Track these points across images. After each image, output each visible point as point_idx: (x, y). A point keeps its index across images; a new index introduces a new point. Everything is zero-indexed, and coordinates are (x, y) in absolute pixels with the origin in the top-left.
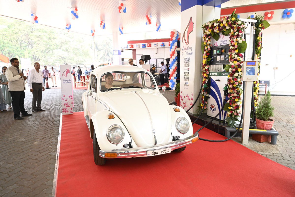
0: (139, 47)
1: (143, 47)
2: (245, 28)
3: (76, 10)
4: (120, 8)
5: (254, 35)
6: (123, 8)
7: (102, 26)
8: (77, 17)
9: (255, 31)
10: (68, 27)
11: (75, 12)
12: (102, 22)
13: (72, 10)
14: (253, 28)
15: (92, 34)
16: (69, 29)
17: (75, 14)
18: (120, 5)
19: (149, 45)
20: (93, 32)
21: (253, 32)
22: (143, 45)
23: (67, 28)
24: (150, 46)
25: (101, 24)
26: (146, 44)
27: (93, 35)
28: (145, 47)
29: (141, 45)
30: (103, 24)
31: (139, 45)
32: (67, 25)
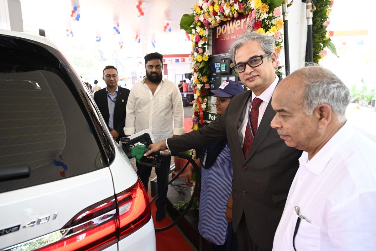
0: (172, 62)
1: (176, 62)
2: (288, 6)
3: (118, 26)
4: (166, 27)
5: (309, 26)
6: (168, 27)
7: (138, 40)
8: (119, 33)
9: (311, 15)
10: (98, 39)
11: (117, 28)
12: (137, 36)
13: (114, 26)
14: (307, 7)
15: (120, 46)
16: (99, 41)
17: (117, 30)
18: (165, 25)
19: (182, 60)
20: (121, 44)
21: (308, 18)
22: (176, 59)
23: (97, 41)
24: (184, 60)
25: (136, 38)
26: (180, 58)
27: (121, 48)
28: (178, 62)
29: (174, 59)
30: (138, 38)
31: (172, 60)
32: (97, 37)
